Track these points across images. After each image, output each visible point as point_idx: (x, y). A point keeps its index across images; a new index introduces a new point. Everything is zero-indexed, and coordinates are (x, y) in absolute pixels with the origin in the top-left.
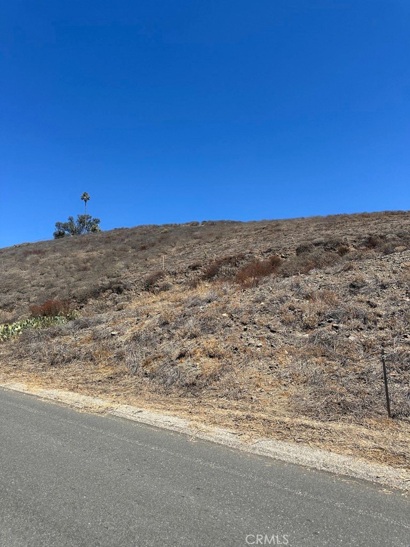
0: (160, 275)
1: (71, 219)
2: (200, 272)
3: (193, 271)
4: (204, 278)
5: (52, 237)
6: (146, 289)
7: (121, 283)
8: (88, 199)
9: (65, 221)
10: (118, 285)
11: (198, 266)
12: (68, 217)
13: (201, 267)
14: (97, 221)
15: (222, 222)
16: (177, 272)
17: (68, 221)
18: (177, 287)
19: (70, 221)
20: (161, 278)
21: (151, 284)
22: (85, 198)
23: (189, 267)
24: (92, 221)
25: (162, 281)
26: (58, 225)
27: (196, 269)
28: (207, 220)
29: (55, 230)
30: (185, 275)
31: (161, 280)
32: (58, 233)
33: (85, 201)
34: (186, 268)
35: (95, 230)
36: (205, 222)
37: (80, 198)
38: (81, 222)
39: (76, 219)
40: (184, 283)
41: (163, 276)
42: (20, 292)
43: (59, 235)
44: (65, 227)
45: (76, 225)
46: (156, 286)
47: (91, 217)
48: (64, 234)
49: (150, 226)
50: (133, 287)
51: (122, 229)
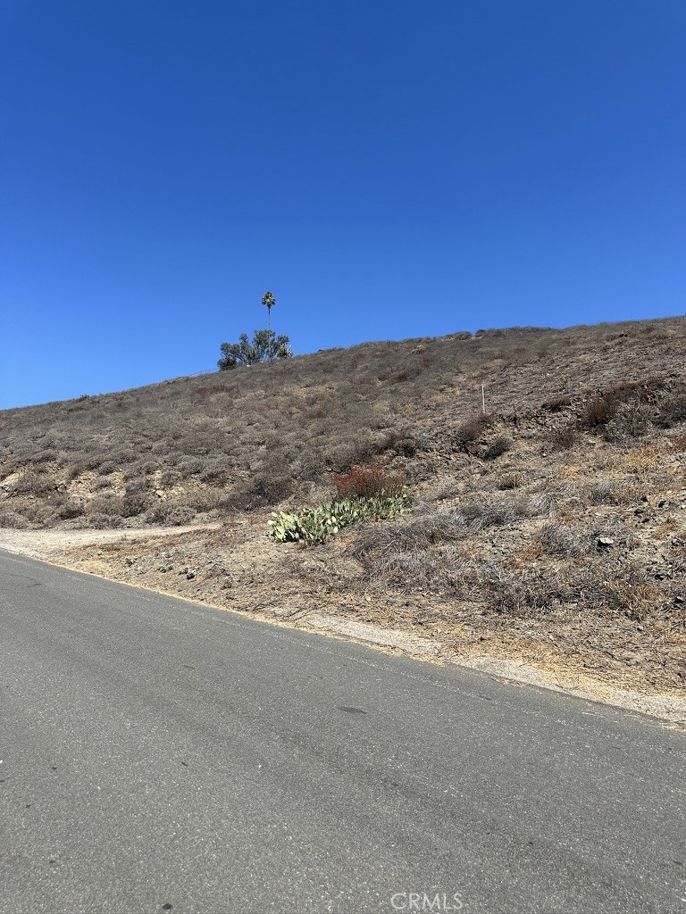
0: (485, 422)
1: (244, 338)
2: (570, 417)
3: (553, 412)
4: (581, 426)
5: (217, 369)
6: (460, 449)
7: (412, 438)
8: (273, 303)
9: (235, 341)
10: (406, 442)
11: (563, 403)
12: (239, 336)
13: (570, 404)
14: (284, 340)
15: (515, 330)
16: (518, 414)
17: (238, 342)
18: (524, 446)
19: (242, 341)
20: (489, 428)
21: (471, 440)
22: (268, 303)
23: (543, 406)
24: (276, 341)
25: (491, 434)
26: (225, 348)
27: (560, 410)
28: (486, 328)
29: (221, 356)
30: (538, 422)
31: (490, 430)
32: (225, 361)
33: (269, 306)
34: (536, 408)
35: (285, 354)
36: (482, 331)
37: (261, 301)
38: (259, 343)
39: (251, 338)
40: (539, 438)
41: (491, 423)
42: (228, 454)
43: (227, 365)
44: (235, 351)
45: (252, 345)
46: (482, 443)
47: (274, 334)
48: (234, 362)
49: (380, 343)
50: (435, 446)
51: (333, 350)
